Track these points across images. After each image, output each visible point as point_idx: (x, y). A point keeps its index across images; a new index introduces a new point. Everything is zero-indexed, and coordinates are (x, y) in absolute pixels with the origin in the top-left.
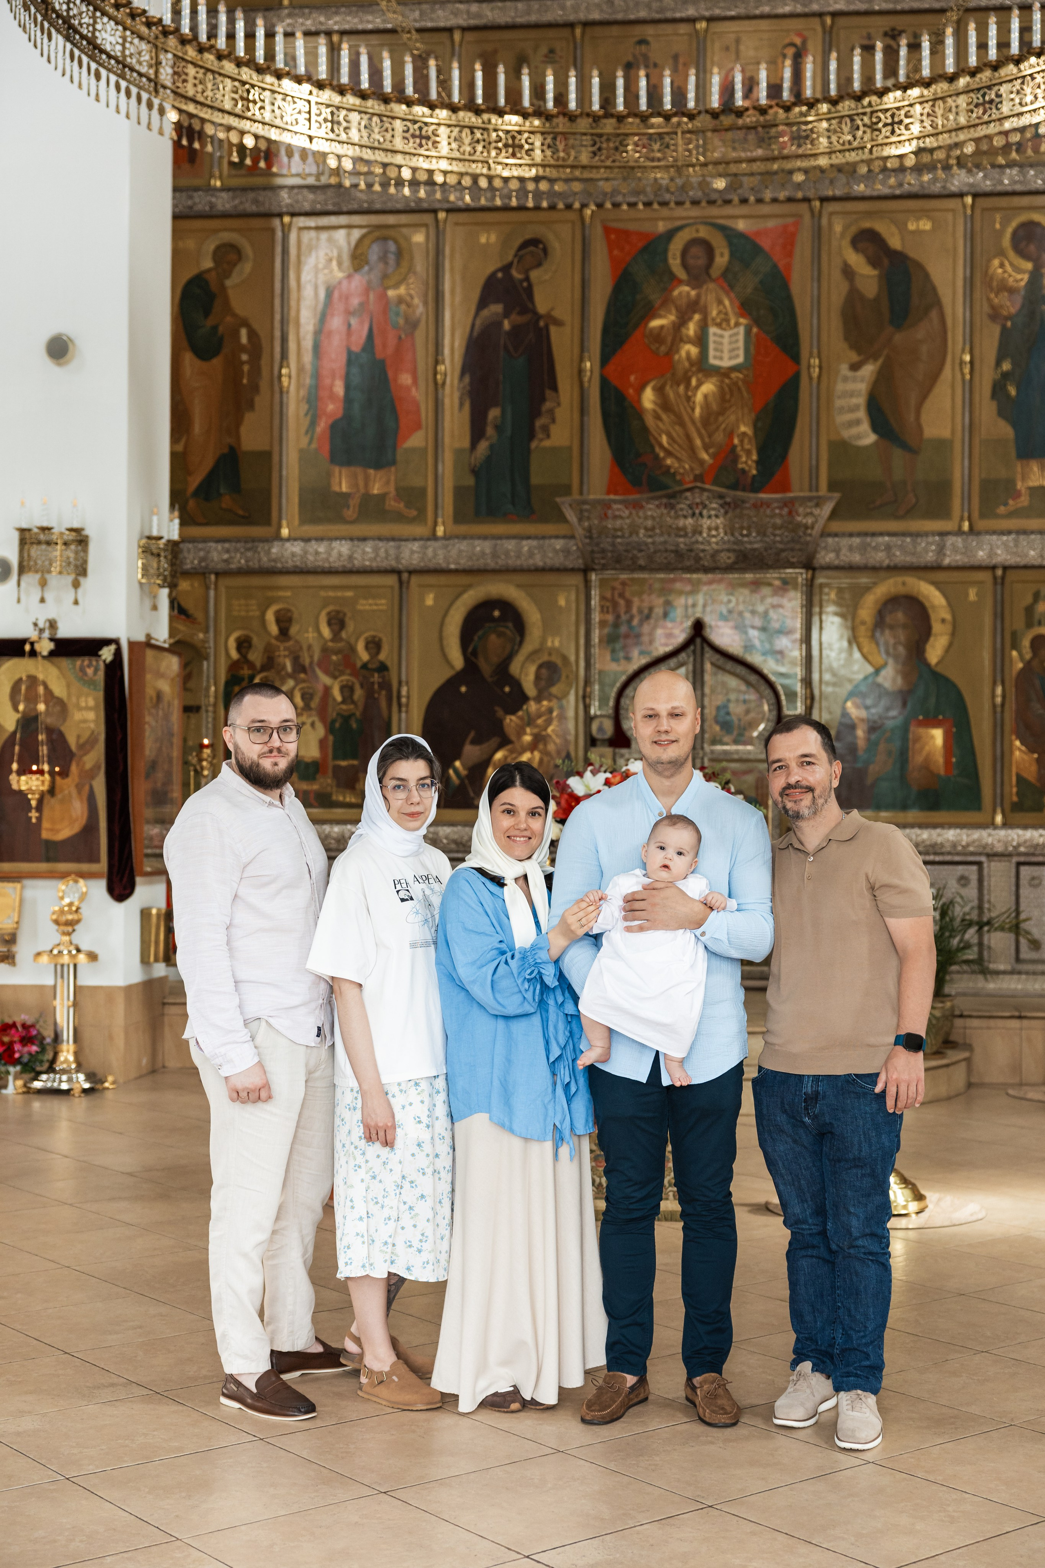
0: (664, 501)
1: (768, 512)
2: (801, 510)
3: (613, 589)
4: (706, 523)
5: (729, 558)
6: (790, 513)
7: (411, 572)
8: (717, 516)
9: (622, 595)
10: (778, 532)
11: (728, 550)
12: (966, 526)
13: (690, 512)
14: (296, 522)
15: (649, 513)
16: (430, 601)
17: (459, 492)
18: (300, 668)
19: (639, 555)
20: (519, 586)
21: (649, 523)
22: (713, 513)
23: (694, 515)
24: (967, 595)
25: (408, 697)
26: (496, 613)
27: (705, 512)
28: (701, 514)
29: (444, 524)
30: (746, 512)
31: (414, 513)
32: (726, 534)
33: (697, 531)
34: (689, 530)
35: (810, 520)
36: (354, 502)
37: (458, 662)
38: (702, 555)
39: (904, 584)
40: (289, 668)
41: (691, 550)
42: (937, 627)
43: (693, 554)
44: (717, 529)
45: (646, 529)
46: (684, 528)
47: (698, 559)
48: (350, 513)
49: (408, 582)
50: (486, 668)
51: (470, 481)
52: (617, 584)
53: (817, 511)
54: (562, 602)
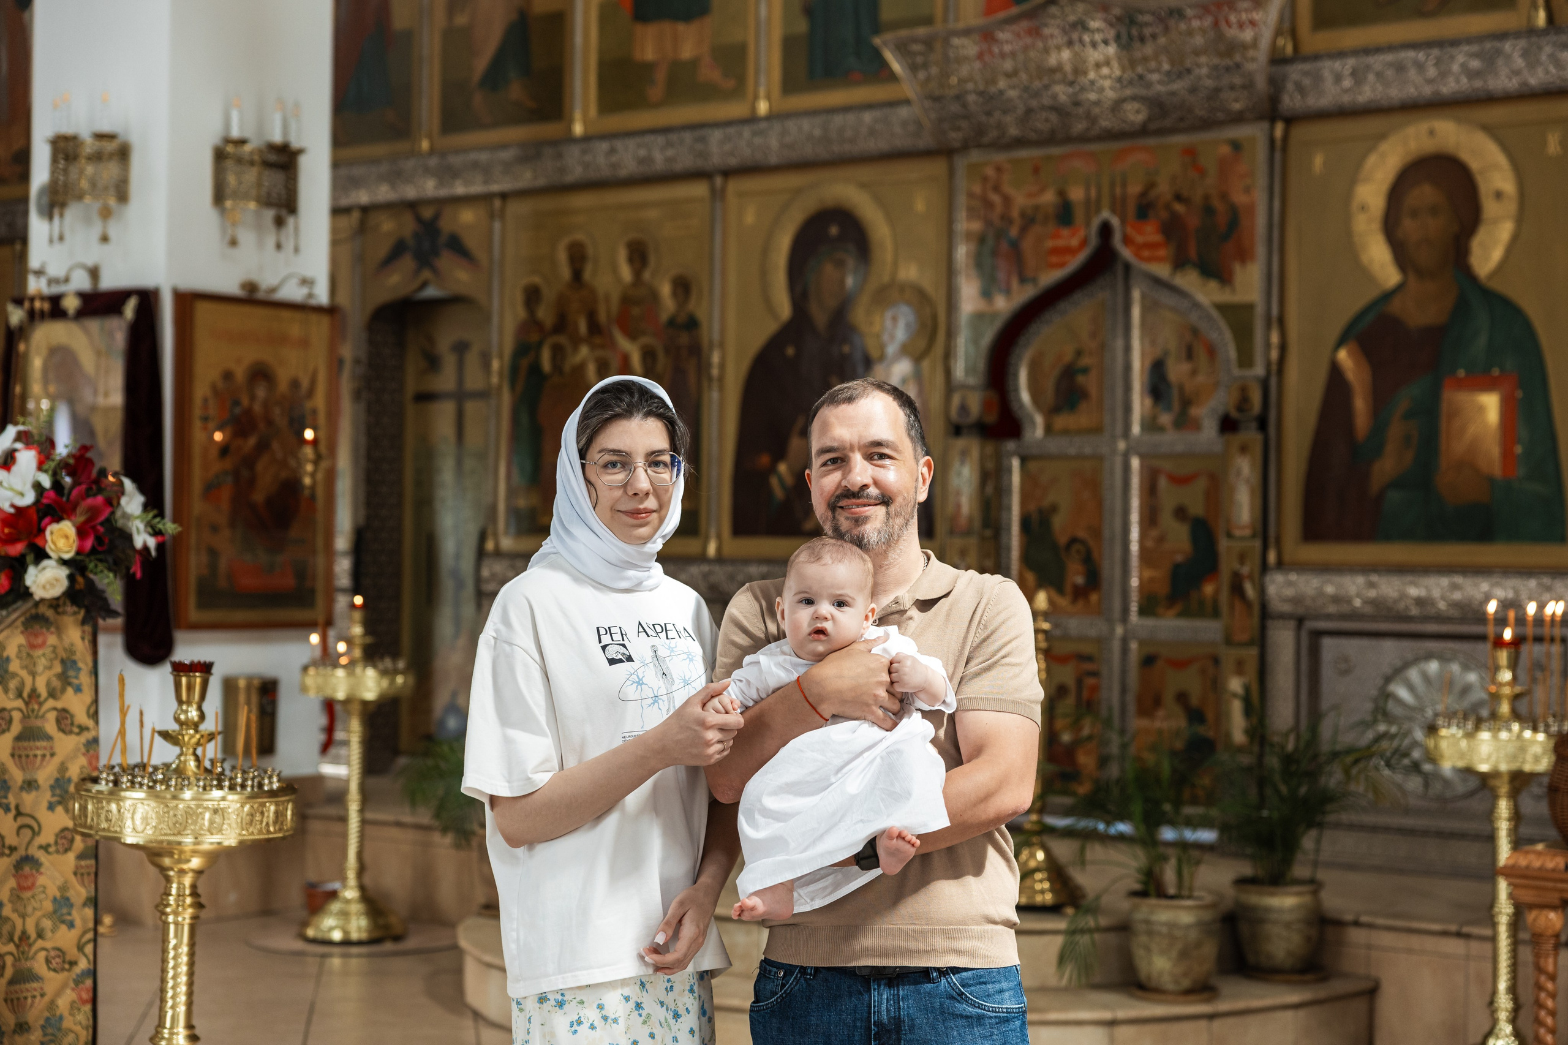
0: (1025, 24)
1: (1183, 26)
2: (1233, 18)
3: (985, 179)
4: (1094, 55)
5: (1138, 112)
6: (1216, 24)
7: (728, 173)
8: (1106, 42)
9: (996, 189)
10: (1203, 59)
11: (1134, 98)
12: (1541, 17)
13: (1065, 39)
14: (593, 111)
15: (1007, 48)
16: (750, 218)
17: (789, 43)
18: (595, 328)
19: (1008, 119)
20: (863, 186)
21: (1008, 65)
22: (1098, 37)
23: (1070, 43)
24: (1544, 144)
25: (722, 366)
26: (834, 230)
27: (1086, 38)
28: (1081, 41)
29: (768, 98)
30: (1147, 31)
31: (730, 84)
32: (1123, 69)
33: (1079, 70)
34: (1068, 68)
35: (1247, 35)
36: (661, 76)
37: (785, 309)
38: (1096, 110)
39: (1432, 133)
40: (583, 327)
41: (1077, 104)
42: (1490, 207)
43: (1081, 110)
44: (1107, 63)
45: (1008, 75)
46: (1059, 68)
47: (1092, 119)
48: (656, 92)
49: (723, 190)
50: (820, 318)
51: (802, 26)
52: (990, 172)
53: (1257, 16)
54: (920, 206)
